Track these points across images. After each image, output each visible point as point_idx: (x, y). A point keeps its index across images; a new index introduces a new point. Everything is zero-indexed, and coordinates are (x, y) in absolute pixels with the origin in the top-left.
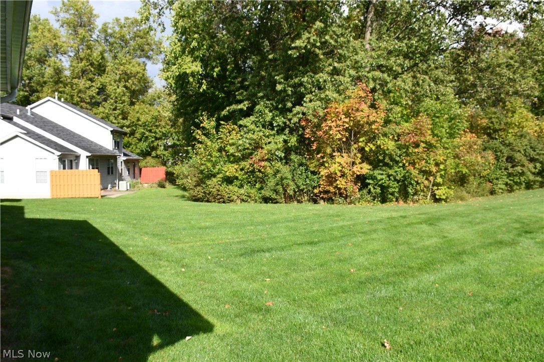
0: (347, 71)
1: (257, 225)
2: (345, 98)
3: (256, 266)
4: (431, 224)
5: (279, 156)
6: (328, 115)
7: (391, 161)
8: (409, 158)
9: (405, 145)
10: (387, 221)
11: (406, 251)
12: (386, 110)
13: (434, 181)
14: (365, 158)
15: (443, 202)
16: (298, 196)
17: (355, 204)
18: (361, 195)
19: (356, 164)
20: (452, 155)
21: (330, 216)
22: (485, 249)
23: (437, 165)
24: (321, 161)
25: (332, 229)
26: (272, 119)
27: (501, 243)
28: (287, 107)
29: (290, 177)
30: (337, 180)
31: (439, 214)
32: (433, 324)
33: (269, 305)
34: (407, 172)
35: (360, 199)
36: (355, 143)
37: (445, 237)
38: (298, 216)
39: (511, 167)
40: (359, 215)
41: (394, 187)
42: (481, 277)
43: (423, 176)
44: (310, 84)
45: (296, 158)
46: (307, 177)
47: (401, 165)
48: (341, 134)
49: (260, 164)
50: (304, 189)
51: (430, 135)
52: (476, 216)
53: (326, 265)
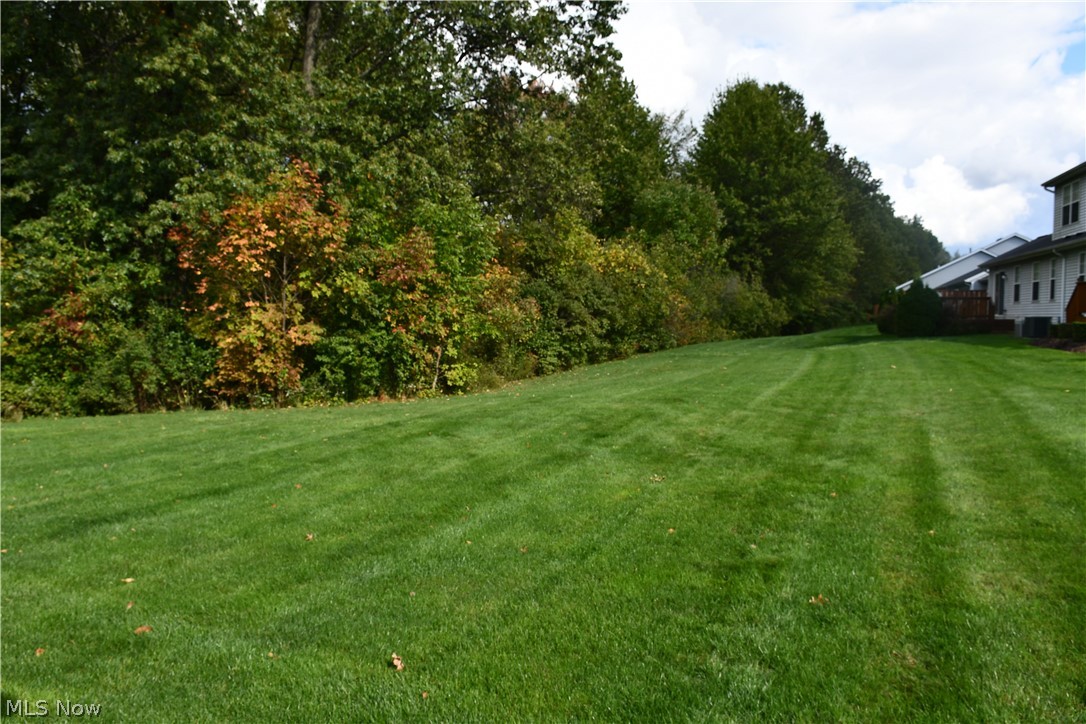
0: (268, 134)
1: (82, 466)
2: (267, 189)
3: (94, 554)
4: (445, 435)
5: (119, 309)
6: (231, 222)
7: (363, 318)
8: (396, 312)
9: (389, 286)
10: (364, 435)
11: (408, 488)
12: (351, 217)
13: (443, 354)
14: (312, 312)
15: (460, 393)
16: (168, 396)
17: (295, 406)
18: (307, 387)
19: (295, 325)
20: (471, 305)
21: (248, 433)
22: (539, 470)
23: (447, 323)
24: (219, 319)
25: (256, 459)
26: (98, 225)
27: (562, 459)
28: (134, 200)
29: (148, 354)
30: (254, 359)
31: (457, 414)
32: (472, 611)
33: (144, 632)
34: (394, 339)
35: (304, 394)
36: (290, 282)
37: (473, 456)
38: (175, 437)
39: (566, 326)
40: (307, 427)
41: (372, 369)
42: (539, 518)
43: (424, 346)
44: (187, 154)
45: (160, 313)
46: (188, 354)
47: (382, 324)
48: (261, 264)
49: (72, 327)
50: (181, 379)
51: (432, 268)
52: (518, 413)
53: (256, 532)
